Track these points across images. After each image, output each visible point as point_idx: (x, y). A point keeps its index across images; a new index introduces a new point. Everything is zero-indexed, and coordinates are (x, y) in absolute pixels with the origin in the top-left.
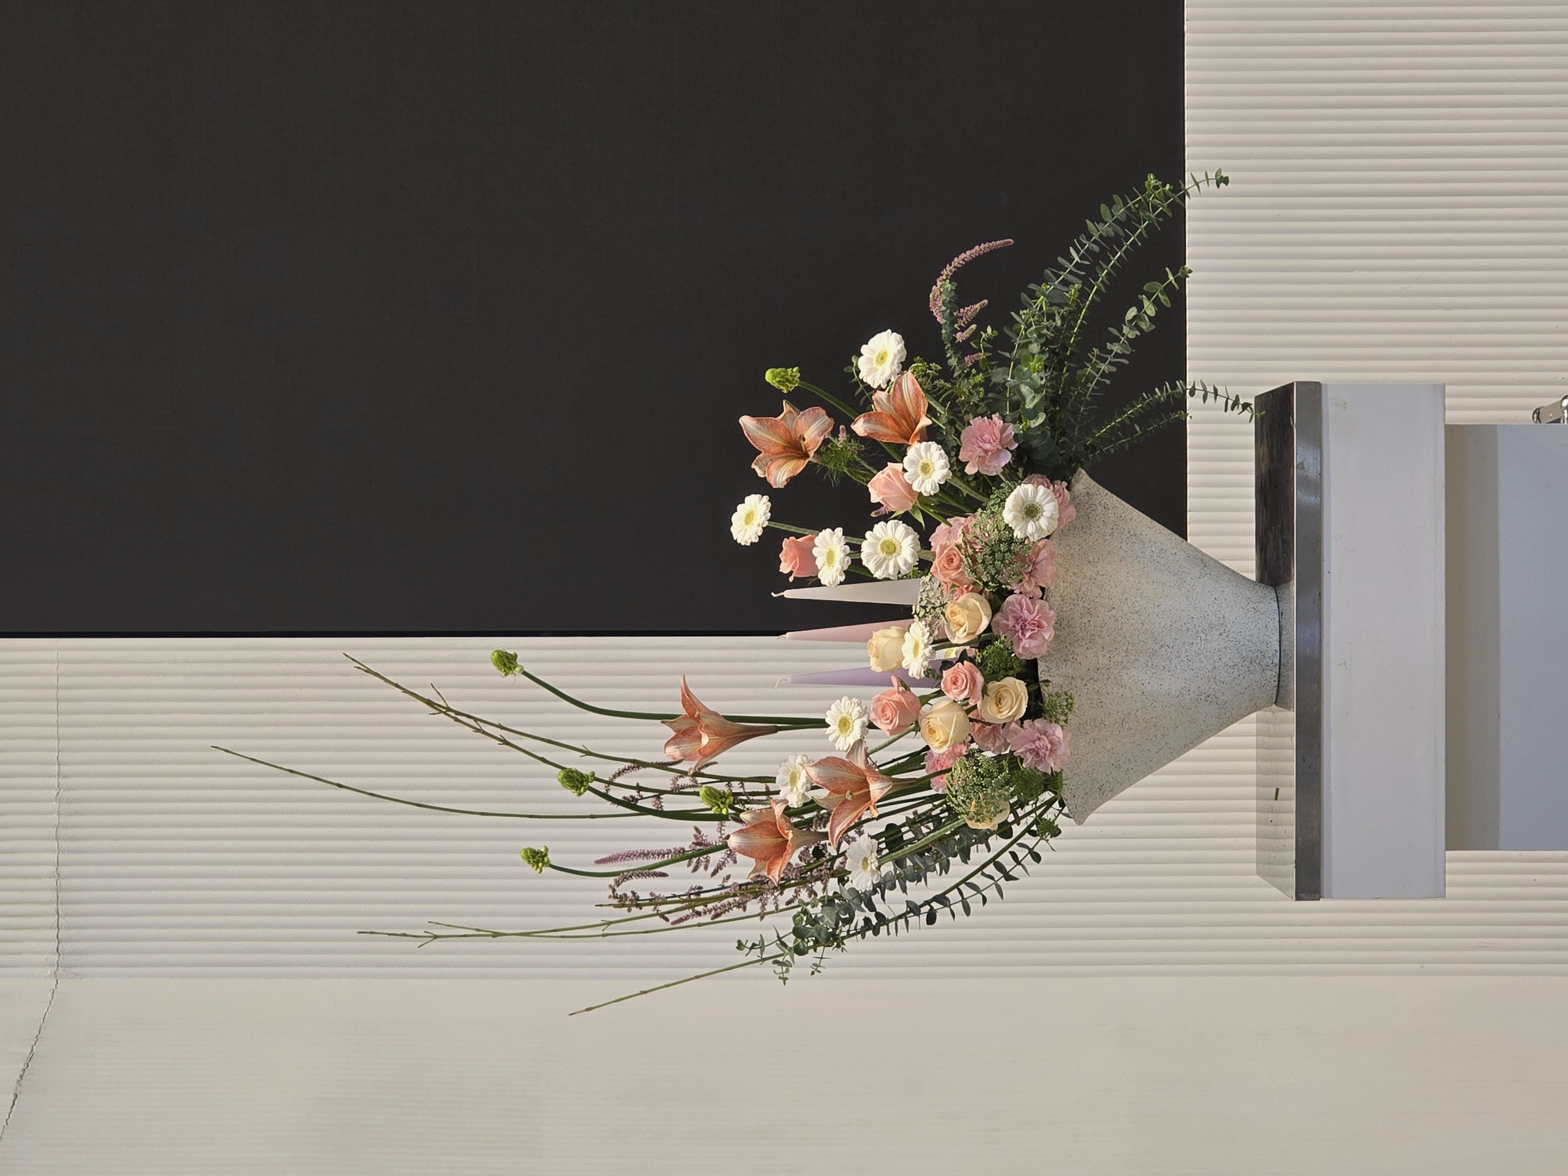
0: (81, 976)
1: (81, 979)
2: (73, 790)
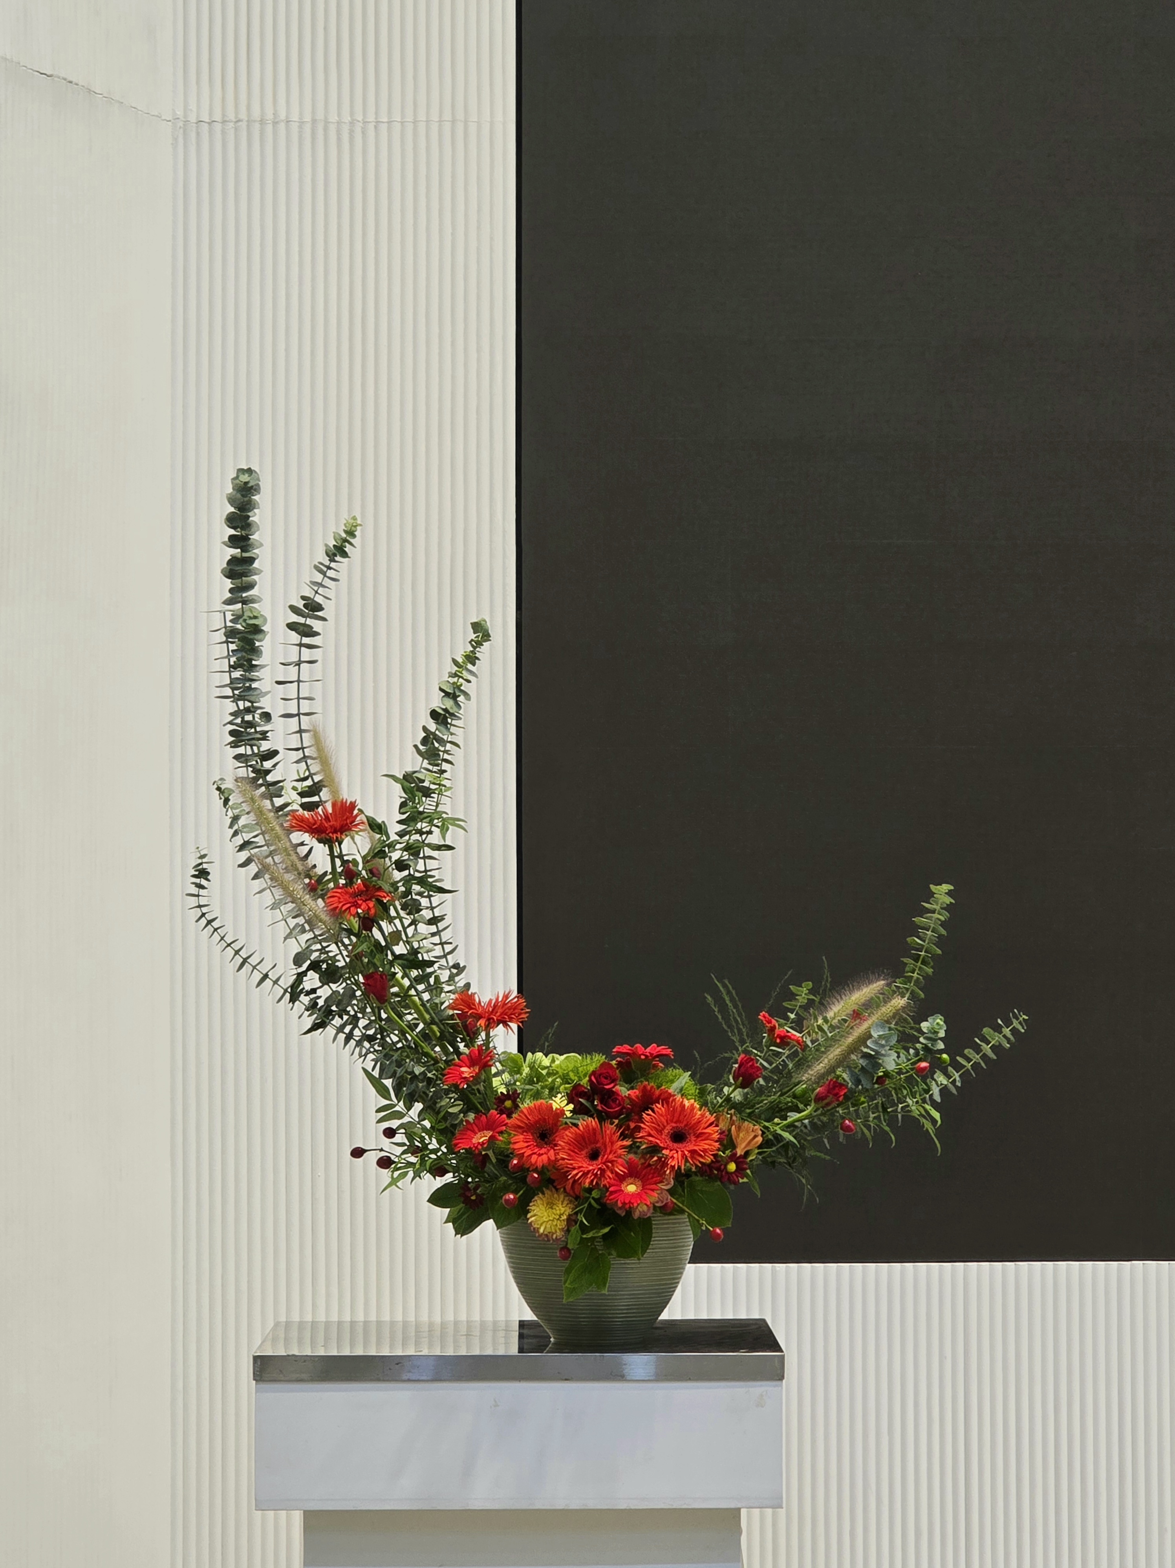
0: (175, 145)
1: (172, 144)
2: (363, 137)
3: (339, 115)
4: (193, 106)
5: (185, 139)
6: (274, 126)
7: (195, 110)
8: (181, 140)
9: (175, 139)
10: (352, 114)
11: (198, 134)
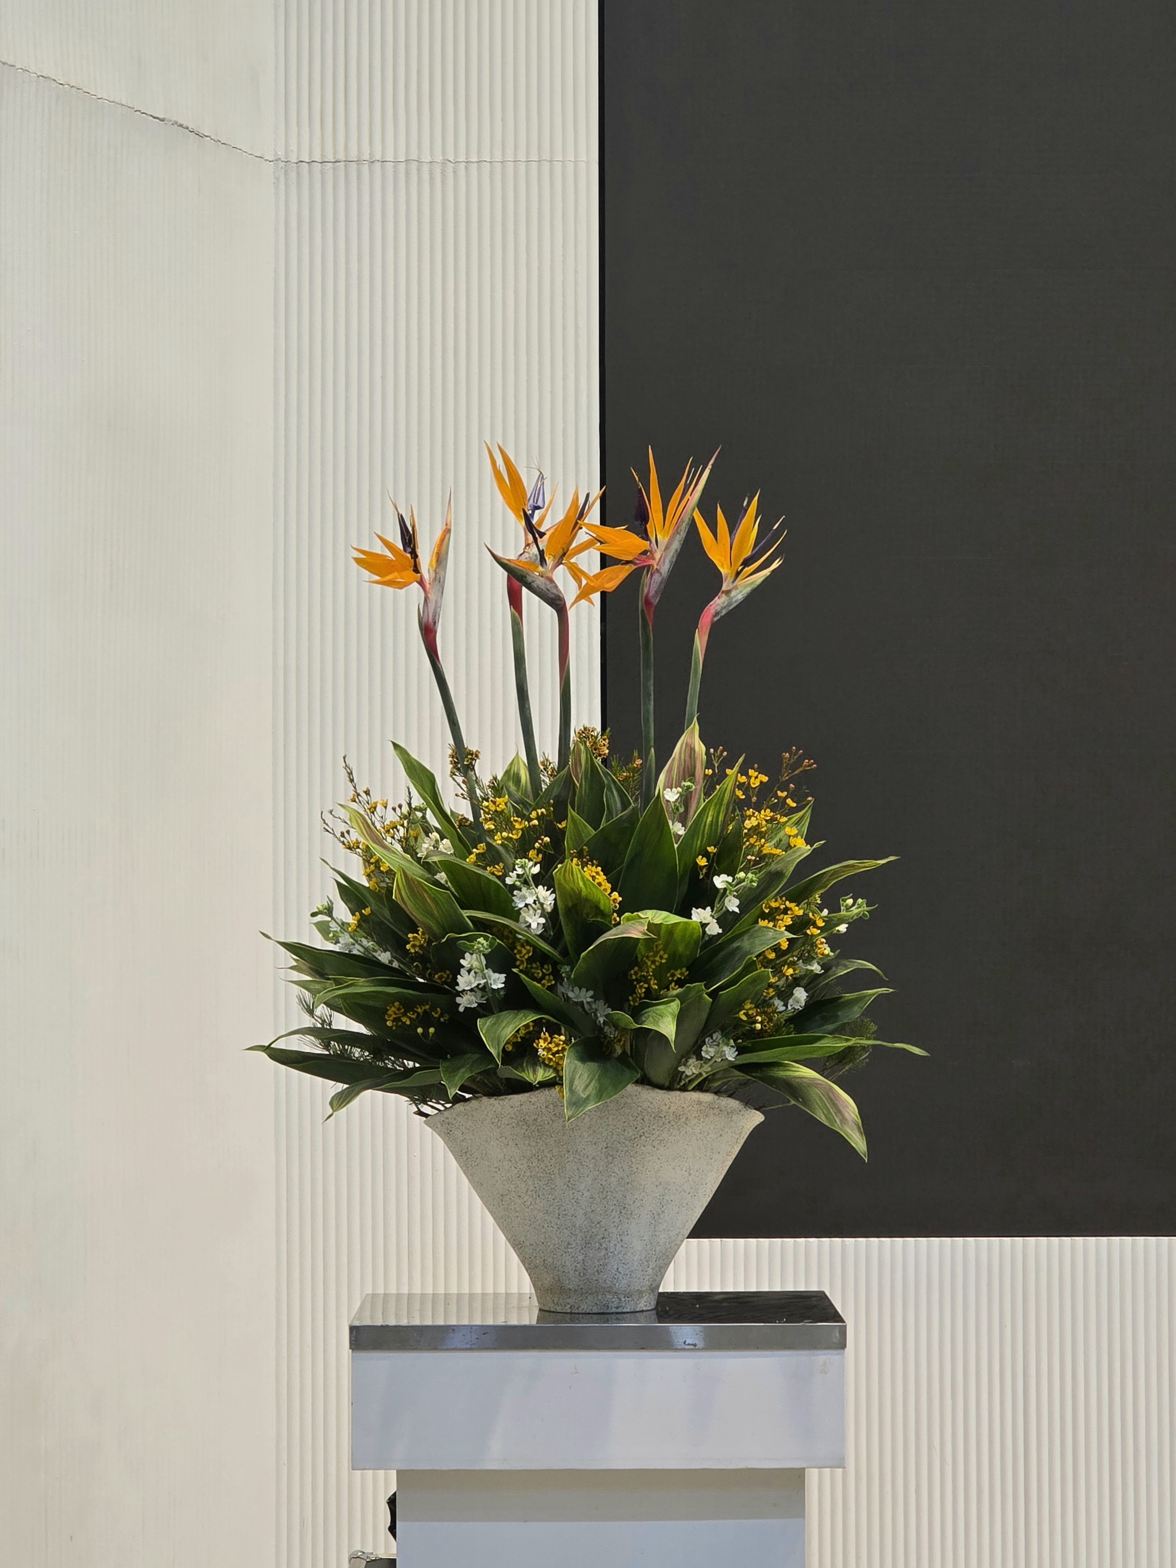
0: (277, 185)
1: (274, 183)
3: (432, 154)
4: (293, 147)
5: (286, 179)
6: (369, 166)
7: (295, 150)
8: (282, 179)
9: (277, 179)
10: (444, 153)
11: (298, 174)
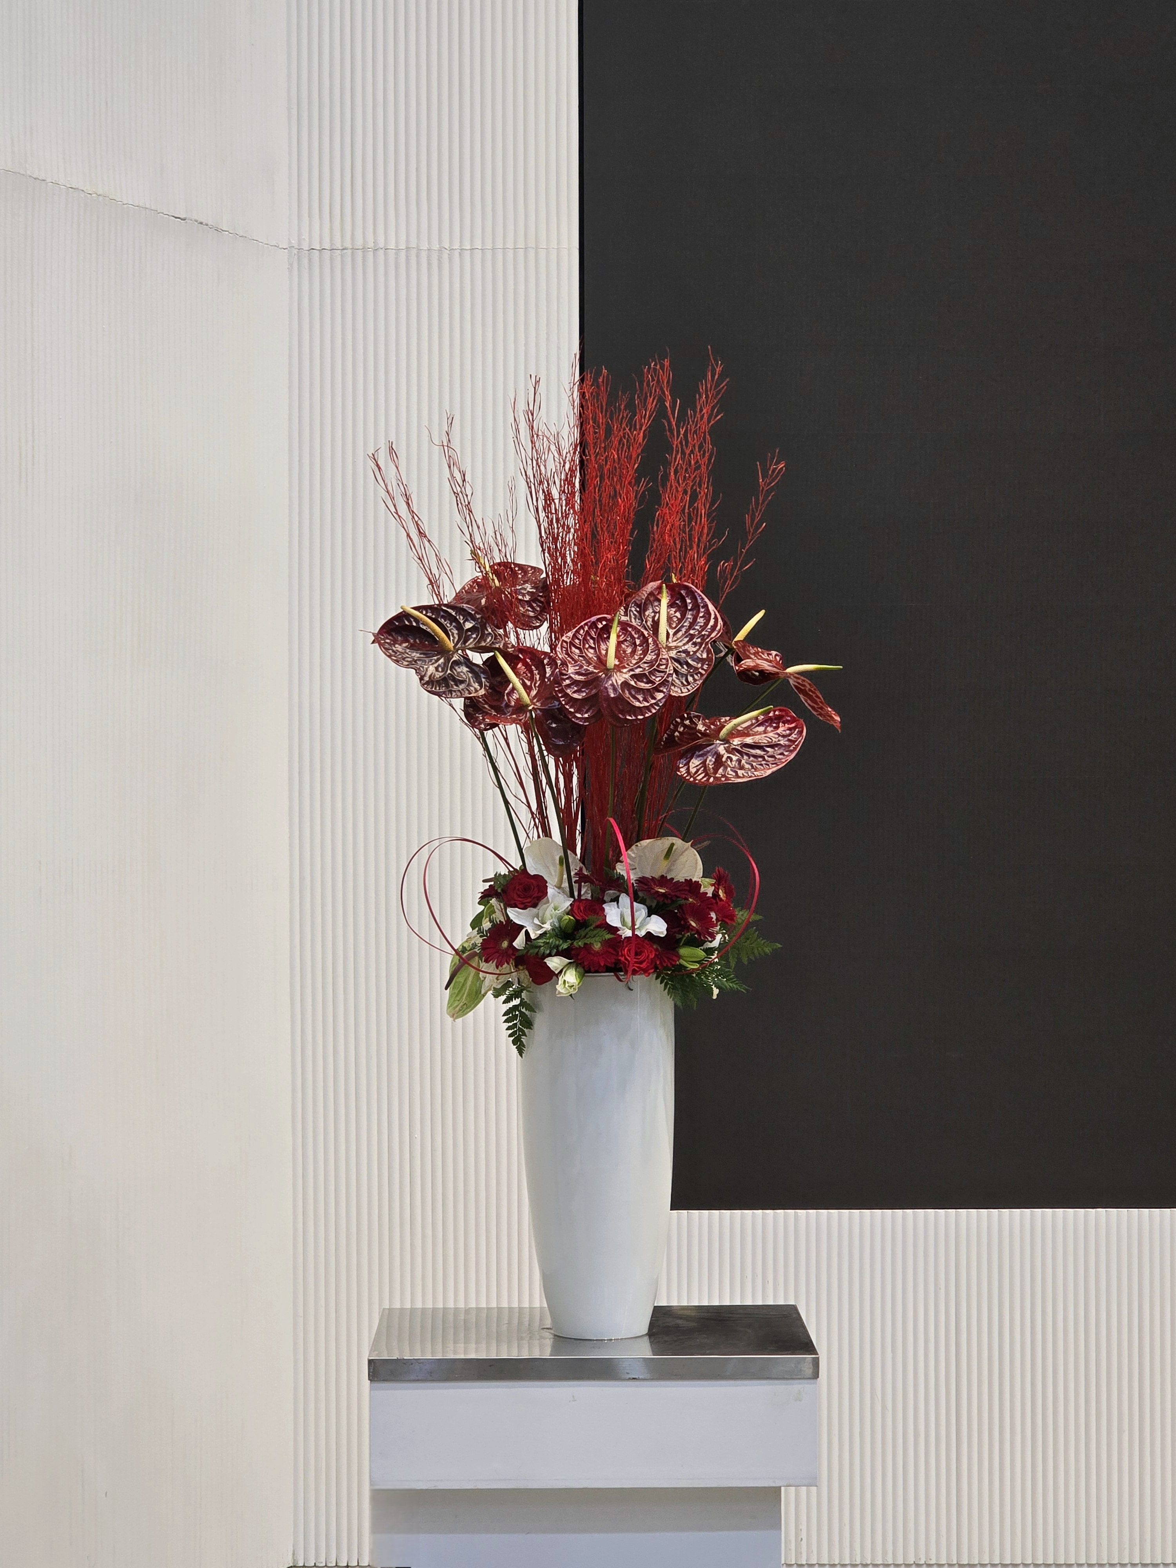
0: (290, 270)
1: (288, 268)
2: (449, 263)
3: (429, 243)
4: (305, 236)
5: (299, 265)
6: (374, 253)
7: (307, 239)
8: (295, 265)
9: (291, 265)
10: (440, 241)
11: (310, 260)
